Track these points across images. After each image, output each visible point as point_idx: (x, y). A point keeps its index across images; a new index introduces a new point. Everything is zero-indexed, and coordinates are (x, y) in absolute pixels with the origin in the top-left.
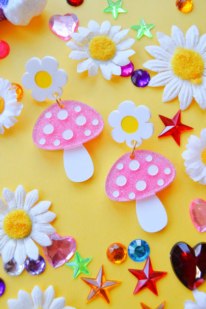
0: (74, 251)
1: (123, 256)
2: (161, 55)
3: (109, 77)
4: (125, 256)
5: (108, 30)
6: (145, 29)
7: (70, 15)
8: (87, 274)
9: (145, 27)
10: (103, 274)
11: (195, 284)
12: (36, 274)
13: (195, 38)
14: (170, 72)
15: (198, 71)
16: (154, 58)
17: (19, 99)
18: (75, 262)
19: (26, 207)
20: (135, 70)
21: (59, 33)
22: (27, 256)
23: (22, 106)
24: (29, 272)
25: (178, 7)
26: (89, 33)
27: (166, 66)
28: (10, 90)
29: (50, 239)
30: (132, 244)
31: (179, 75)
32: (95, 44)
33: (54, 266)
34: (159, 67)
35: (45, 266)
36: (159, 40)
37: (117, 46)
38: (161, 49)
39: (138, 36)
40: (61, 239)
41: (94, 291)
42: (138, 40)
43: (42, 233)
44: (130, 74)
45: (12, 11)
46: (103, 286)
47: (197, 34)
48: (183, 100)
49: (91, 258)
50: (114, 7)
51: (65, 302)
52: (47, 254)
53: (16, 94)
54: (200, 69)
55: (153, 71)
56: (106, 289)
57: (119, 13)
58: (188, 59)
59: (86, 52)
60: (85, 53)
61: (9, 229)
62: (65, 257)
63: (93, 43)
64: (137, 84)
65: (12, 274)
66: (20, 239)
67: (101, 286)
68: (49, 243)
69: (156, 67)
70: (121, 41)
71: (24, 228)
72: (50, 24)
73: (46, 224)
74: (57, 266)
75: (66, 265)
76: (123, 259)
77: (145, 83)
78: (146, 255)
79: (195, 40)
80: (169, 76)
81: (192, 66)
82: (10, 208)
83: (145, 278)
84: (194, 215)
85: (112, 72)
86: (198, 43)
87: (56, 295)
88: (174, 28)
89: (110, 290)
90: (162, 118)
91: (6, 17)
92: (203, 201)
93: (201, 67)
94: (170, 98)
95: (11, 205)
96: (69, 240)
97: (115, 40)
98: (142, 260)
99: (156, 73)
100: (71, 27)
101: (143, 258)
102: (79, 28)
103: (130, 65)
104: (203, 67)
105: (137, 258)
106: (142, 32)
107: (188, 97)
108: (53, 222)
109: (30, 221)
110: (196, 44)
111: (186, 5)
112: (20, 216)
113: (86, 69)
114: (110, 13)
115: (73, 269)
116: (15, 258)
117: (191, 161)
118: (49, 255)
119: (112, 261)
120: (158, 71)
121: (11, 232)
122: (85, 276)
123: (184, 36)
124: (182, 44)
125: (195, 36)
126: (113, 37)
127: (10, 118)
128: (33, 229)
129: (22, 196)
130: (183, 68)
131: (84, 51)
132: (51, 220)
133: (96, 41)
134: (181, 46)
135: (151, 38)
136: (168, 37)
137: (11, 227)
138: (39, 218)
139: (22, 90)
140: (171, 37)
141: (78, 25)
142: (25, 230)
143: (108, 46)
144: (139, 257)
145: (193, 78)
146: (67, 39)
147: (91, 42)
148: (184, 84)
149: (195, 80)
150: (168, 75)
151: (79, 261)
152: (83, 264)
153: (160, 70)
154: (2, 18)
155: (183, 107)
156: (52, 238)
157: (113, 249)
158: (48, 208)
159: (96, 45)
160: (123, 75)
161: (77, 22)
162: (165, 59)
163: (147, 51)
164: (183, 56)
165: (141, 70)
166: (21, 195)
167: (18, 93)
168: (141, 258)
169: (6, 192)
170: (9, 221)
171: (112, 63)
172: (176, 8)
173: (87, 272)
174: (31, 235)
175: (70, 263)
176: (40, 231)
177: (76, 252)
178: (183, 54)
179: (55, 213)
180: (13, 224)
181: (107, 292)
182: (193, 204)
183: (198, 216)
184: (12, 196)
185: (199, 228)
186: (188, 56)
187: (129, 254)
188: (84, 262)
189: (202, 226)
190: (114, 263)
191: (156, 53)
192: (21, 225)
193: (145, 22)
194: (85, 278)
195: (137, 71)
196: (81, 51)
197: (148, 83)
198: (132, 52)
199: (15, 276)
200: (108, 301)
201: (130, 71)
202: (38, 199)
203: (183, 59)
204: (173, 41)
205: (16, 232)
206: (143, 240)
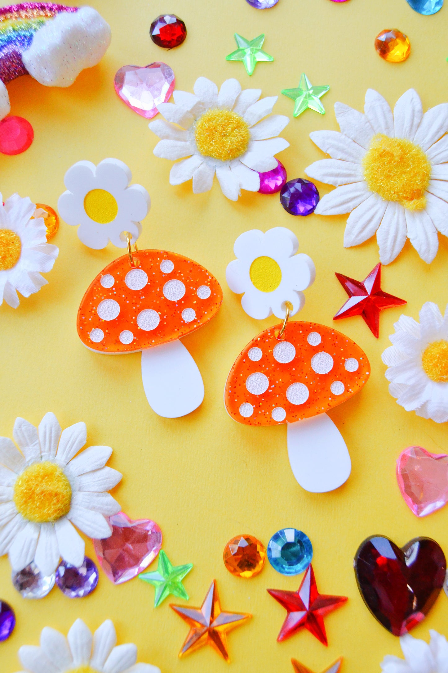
0: (157, 551)
1: (258, 562)
2: (343, 151)
3: (233, 194)
4: (261, 562)
5: (235, 98)
6: (309, 96)
7: (159, 66)
8: (183, 598)
9: (311, 92)
10: (215, 598)
11: (404, 623)
12: (77, 596)
13: (413, 116)
14: (360, 185)
15: (418, 183)
16: (328, 156)
17: (51, 237)
18: (158, 573)
19: (61, 458)
20: (288, 181)
21: (134, 102)
22: (61, 558)
23: (57, 252)
24: (64, 591)
25: (378, 51)
26: (195, 103)
27: (353, 173)
28: (32, 218)
29: (109, 524)
30: (276, 537)
31: (378, 192)
32: (206, 126)
33: (115, 581)
34: (338, 175)
35: (96, 580)
36: (337, 119)
37: (252, 131)
38: (343, 137)
39: (297, 112)
40: (130, 525)
41: (196, 633)
42: (297, 118)
43: (93, 512)
44: (277, 189)
45: (41, 59)
46: (215, 623)
47: (418, 107)
48: (386, 243)
49: (191, 565)
50: (248, 51)
51: (136, 653)
52: (101, 555)
53: (45, 228)
54: (423, 180)
55: (326, 182)
56: (220, 629)
57: (259, 62)
58: (397, 159)
59: (188, 143)
60: (187, 145)
61: (26, 502)
62: (137, 560)
63: (203, 125)
64: (292, 209)
65: (30, 594)
66: (47, 522)
67: (211, 622)
68: (106, 532)
69: (332, 175)
70: (261, 121)
71: (55, 501)
72: (116, 84)
73: (99, 493)
74: (121, 580)
75: (140, 579)
76: (258, 569)
77: (309, 207)
78: (305, 560)
79: (413, 120)
80: (358, 193)
81: (405, 173)
82: (27, 460)
83: (301, 607)
84: (405, 481)
85: (240, 185)
86: (419, 125)
87: (118, 640)
88: (371, 95)
89: (228, 632)
90: (342, 279)
91: (28, 69)
92: (424, 451)
93: (424, 175)
94: (360, 238)
95: (30, 453)
96: (148, 528)
97: (249, 118)
98: (296, 572)
99: (331, 187)
100: (159, 90)
101: (299, 566)
102: (175, 94)
103: (280, 170)
104: (427, 174)
105: (286, 567)
106: (303, 102)
107: (396, 237)
108: (114, 491)
109: (69, 485)
110: (415, 127)
111: (396, 48)
112: (48, 476)
113: (187, 179)
114: (240, 62)
115: (154, 587)
116: (37, 562)
117: (400, 370)
118: (105, 558)
119: (234, 571)
120: (336, 183)
121: (29, 508)
122: (179, 602)
123: (391, 111)
124: (387, 128)
125: (413, 111)
126: (244, 112)
127: (32, 275)
128: (74, 502)
129: (53, 435)
130: (388, 177)
131: (186, 141)
132: (112, 485)
133: (209, 120)
134: (385, 133)
135: (323, 115)
136: (356, 113)
137: (30, 498)
138: (86, 480)
139: (56, 218)
140: (363, 112)
141: (173, 85)
142: (59, 505)
143: (233, 129)
144: (291, 564)
145: (406, 198)
146: (152, 114)
147: (200, 122)
148: (389, 210)
149: (412, 203)
150: (356, 191)
151: (166, 570)
152: (176, 577)
153: (340, 180)
154: (19, 72)
155: (385, 259)
156: (112, 523)
157: (236, 547)
158: (105, 460)
159: (209, 129)
160: (264, 190)
161: (170, 79)
162: (351, 159)
163: (315, 141)
164: (388, 153)
165: (300, 181)
166: (51, 433)
167: (48, 225)
168: (295, 567)
169: (20, 427)
170: (25, 486)
171: (242, 167)
172: (375, 53)
173: (183, 594)
174: (70, 516)
175: (150, 575)
176: (88, 508)
177: (161, 551)
178: (388, 149)
179: (119, 471)
180: (33, 493)
181: (223, 637)
182: (404, 458)
183: (412, 483)
184: (33, 435)
185: (415, 507)
186: (397, 153)
187: (270, 558)
188: (176, 573)
189: (421, 503)
190: (239, 576)
191: (332, 146)
192: (50, 494)
193: (311, 82)
194: (179, 606)
195: (292, 184)
196: (179, 140)
197: (314, 207)
198: (282, 145)
199: (35, 599)
200: (225, 655)
201: (279, 183)
202: (85, 442)
203: (387, 159)
204: (369, 121)
205: (40, 508)
206: (300, 529)
